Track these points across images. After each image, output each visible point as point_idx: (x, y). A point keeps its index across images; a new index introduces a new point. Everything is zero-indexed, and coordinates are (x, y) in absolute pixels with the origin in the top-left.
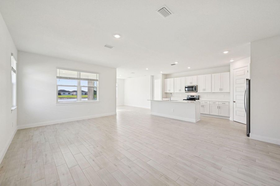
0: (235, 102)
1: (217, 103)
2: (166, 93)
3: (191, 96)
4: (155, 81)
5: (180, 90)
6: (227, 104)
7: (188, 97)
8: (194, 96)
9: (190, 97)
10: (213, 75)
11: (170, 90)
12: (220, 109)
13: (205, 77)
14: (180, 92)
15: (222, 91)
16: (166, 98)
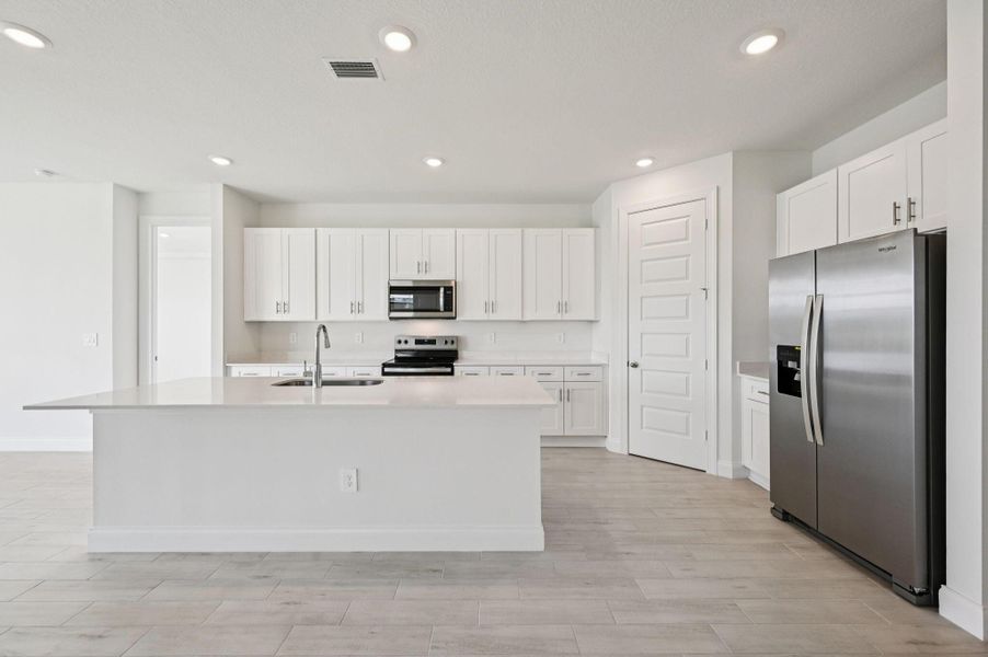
0: (635, 366)
1: (557, 374)
2: (259, 325)
3: (418, 342)
4: (164, 235)
5: (357, 307)
6: (596, 374)
7: (403, 346)
8: (432, 342)
9: (412, 345)
10: (530, 232)
11: (284, 307)
12: (568, 405)
13: (496, 236)
14: (360, 317)
15: (567, 317)
16: (258, 357)
